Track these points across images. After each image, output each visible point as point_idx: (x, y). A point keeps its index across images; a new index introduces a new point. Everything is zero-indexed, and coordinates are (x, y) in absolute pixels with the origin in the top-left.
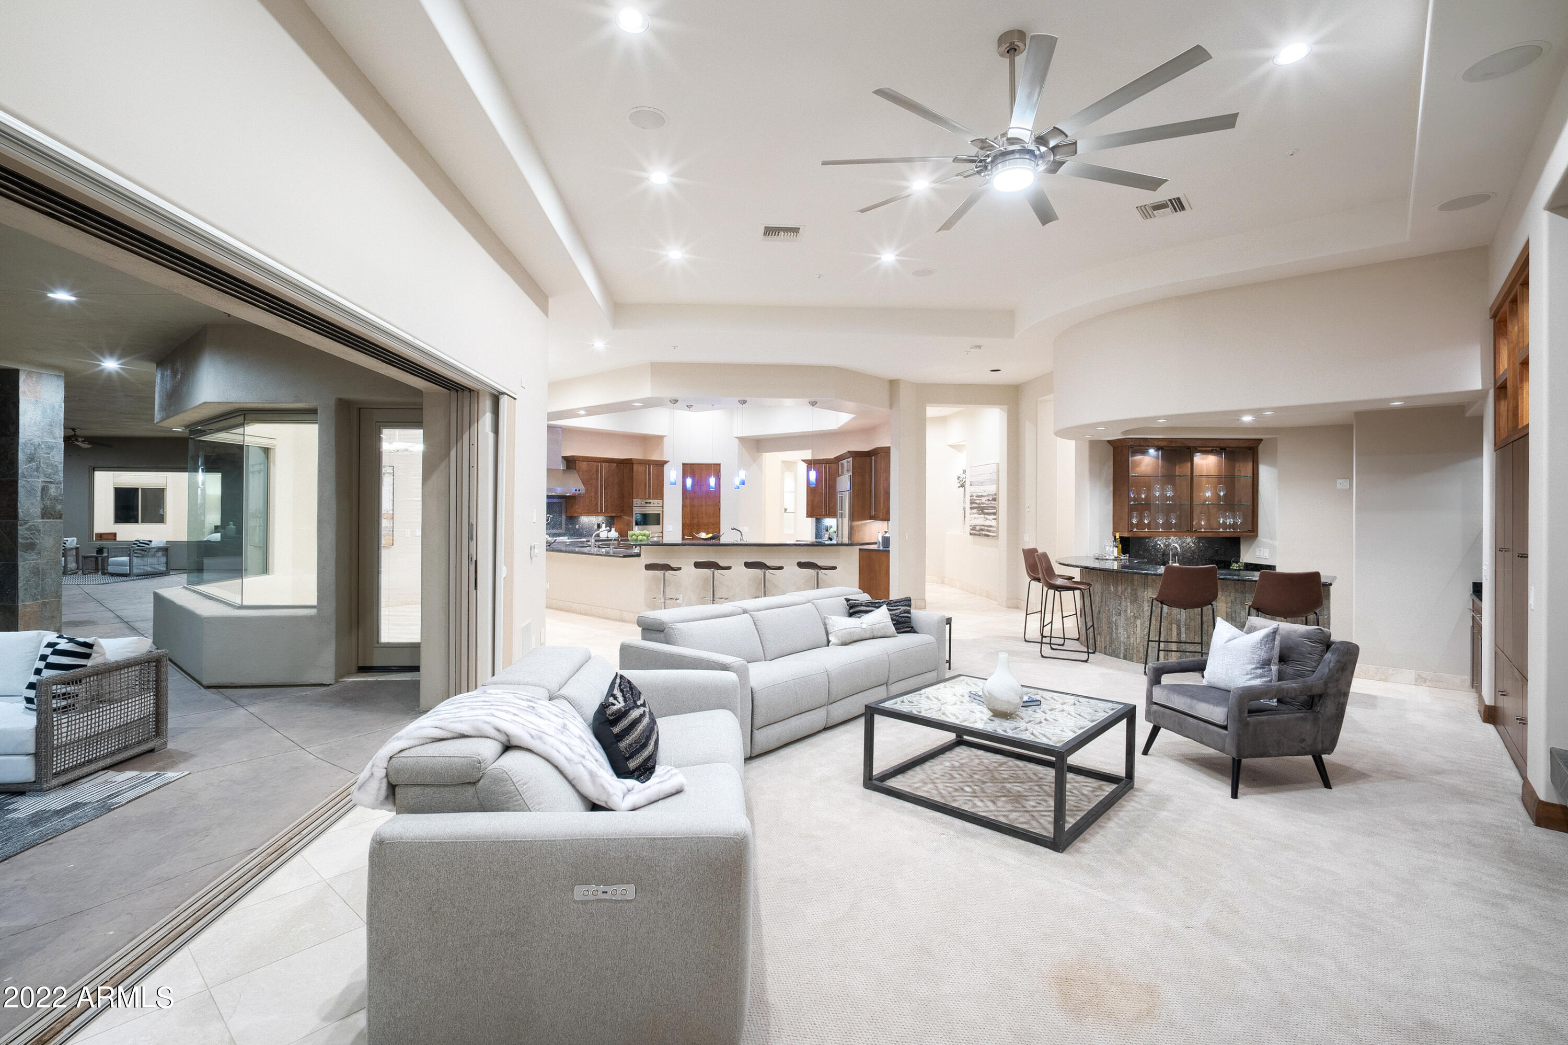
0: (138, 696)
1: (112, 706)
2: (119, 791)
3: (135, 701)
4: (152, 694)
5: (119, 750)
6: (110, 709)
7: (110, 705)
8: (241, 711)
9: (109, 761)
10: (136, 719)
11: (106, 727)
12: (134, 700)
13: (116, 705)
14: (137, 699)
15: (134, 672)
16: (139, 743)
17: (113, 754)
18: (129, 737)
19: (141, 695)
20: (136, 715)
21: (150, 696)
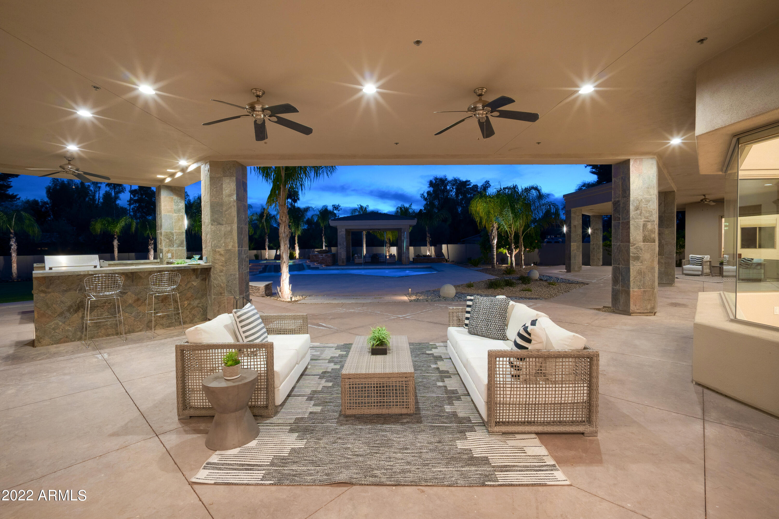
0: (572, 384)
1: (547, 386)
2: (514, 466)
3: (569, 387)
4: (585, 385)
5: (554, 423)
6: (546, 387)
7: (546, 384)
8: (698, 427)
9: (540, 429)
10: (570, 402)
11: (542, 400)
12: (567, 385)
13: (551, 386)
14: (571, 385)
15: (569, 363)
16: (573, 423)
17: (549, 423)
18: (563, 414)
19: (575, 384)
20: (570, 399)
21: (584, 387)
